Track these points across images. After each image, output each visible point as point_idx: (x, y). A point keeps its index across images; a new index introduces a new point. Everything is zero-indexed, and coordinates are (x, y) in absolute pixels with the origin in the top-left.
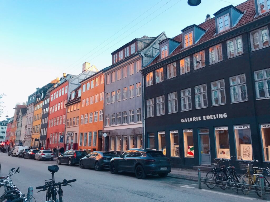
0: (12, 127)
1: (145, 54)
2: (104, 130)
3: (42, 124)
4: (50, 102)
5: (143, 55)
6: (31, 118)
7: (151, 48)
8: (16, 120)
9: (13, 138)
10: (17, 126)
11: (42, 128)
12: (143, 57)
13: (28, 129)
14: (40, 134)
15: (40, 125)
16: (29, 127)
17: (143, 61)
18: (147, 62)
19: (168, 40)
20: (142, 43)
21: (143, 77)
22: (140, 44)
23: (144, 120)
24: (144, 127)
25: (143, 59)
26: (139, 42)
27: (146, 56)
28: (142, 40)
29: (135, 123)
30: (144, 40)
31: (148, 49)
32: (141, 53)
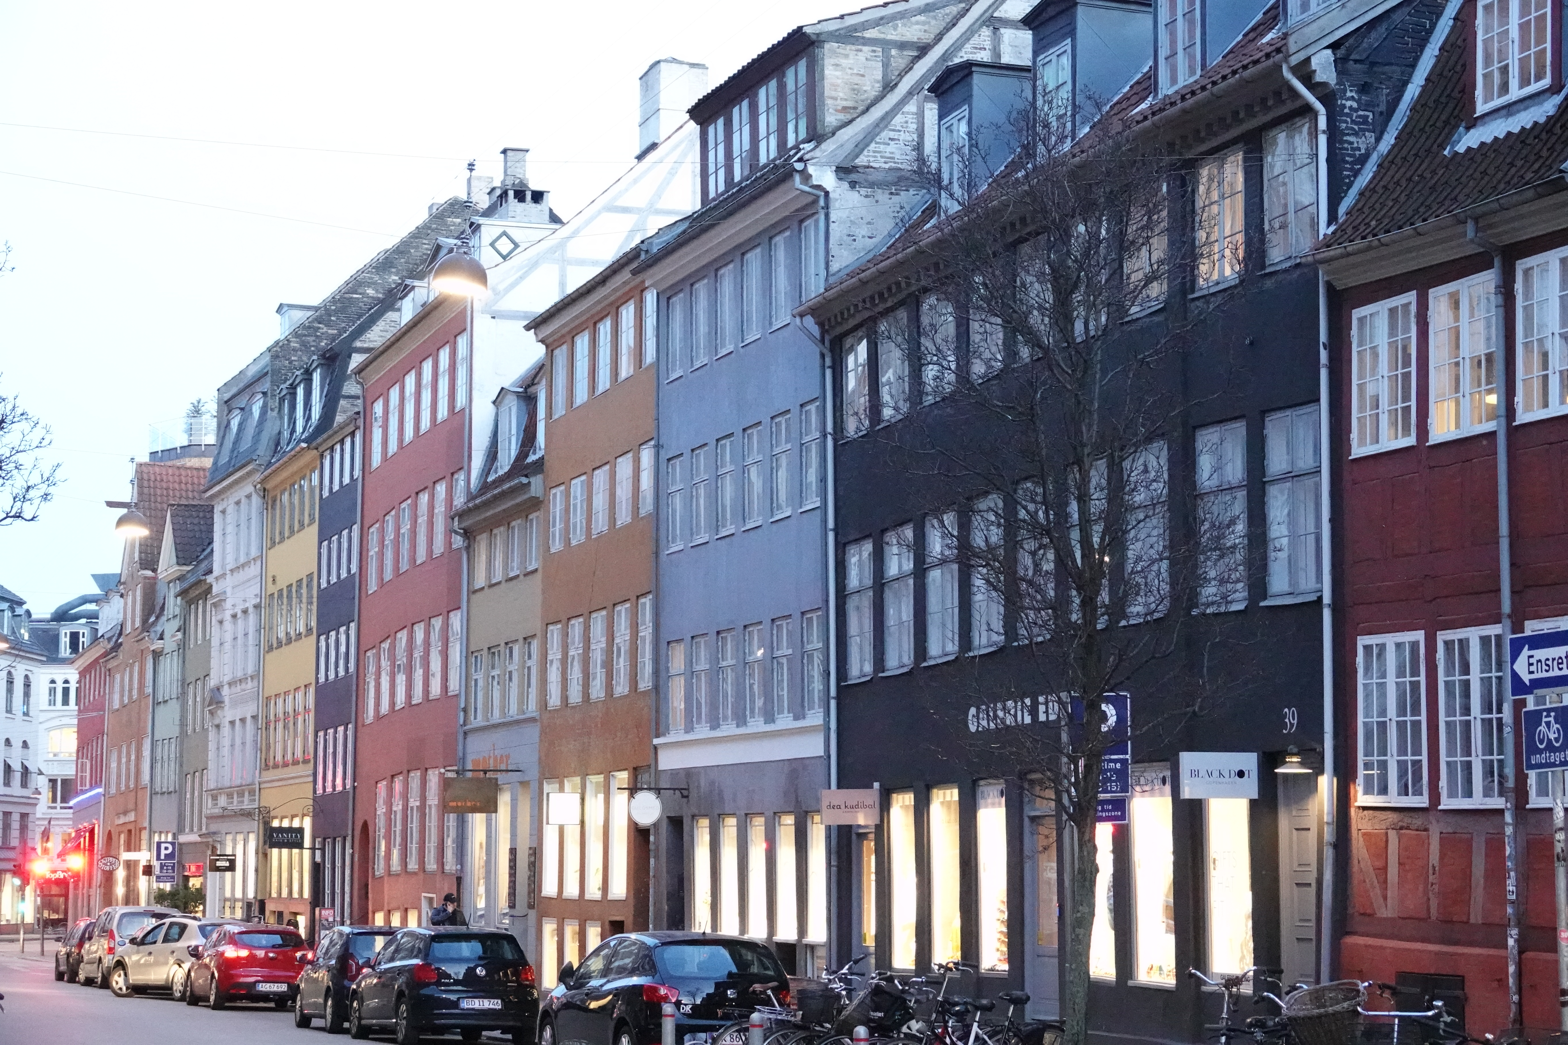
0: (116, 697)
1: (844, 171)
2: (662, 766)
3: (322, 679)
4: (363, 470)
5: (825, 178)
6: (245, 612)
8: (138, 624)
9: (125, 813)
10: (149, 690)
11: (321, 725)
12: (827, 194)
13: (232, 723)
14: (315, 775)
15: (312, 690)
16: (235, 704)
17: (832, 226)
18: (864, 231)
19: (970, 73)
20: (861, 57)
21: (828, 361)
22: (843, 62)
23: (833, 704)
24: (829, 757)
25: (827, 216)
26: (834, 53)
27: (853, 185)
28: (865, 26)
29: (796, 718)
30: (879, 22)
31: (883, 118)
32: (811, 170)
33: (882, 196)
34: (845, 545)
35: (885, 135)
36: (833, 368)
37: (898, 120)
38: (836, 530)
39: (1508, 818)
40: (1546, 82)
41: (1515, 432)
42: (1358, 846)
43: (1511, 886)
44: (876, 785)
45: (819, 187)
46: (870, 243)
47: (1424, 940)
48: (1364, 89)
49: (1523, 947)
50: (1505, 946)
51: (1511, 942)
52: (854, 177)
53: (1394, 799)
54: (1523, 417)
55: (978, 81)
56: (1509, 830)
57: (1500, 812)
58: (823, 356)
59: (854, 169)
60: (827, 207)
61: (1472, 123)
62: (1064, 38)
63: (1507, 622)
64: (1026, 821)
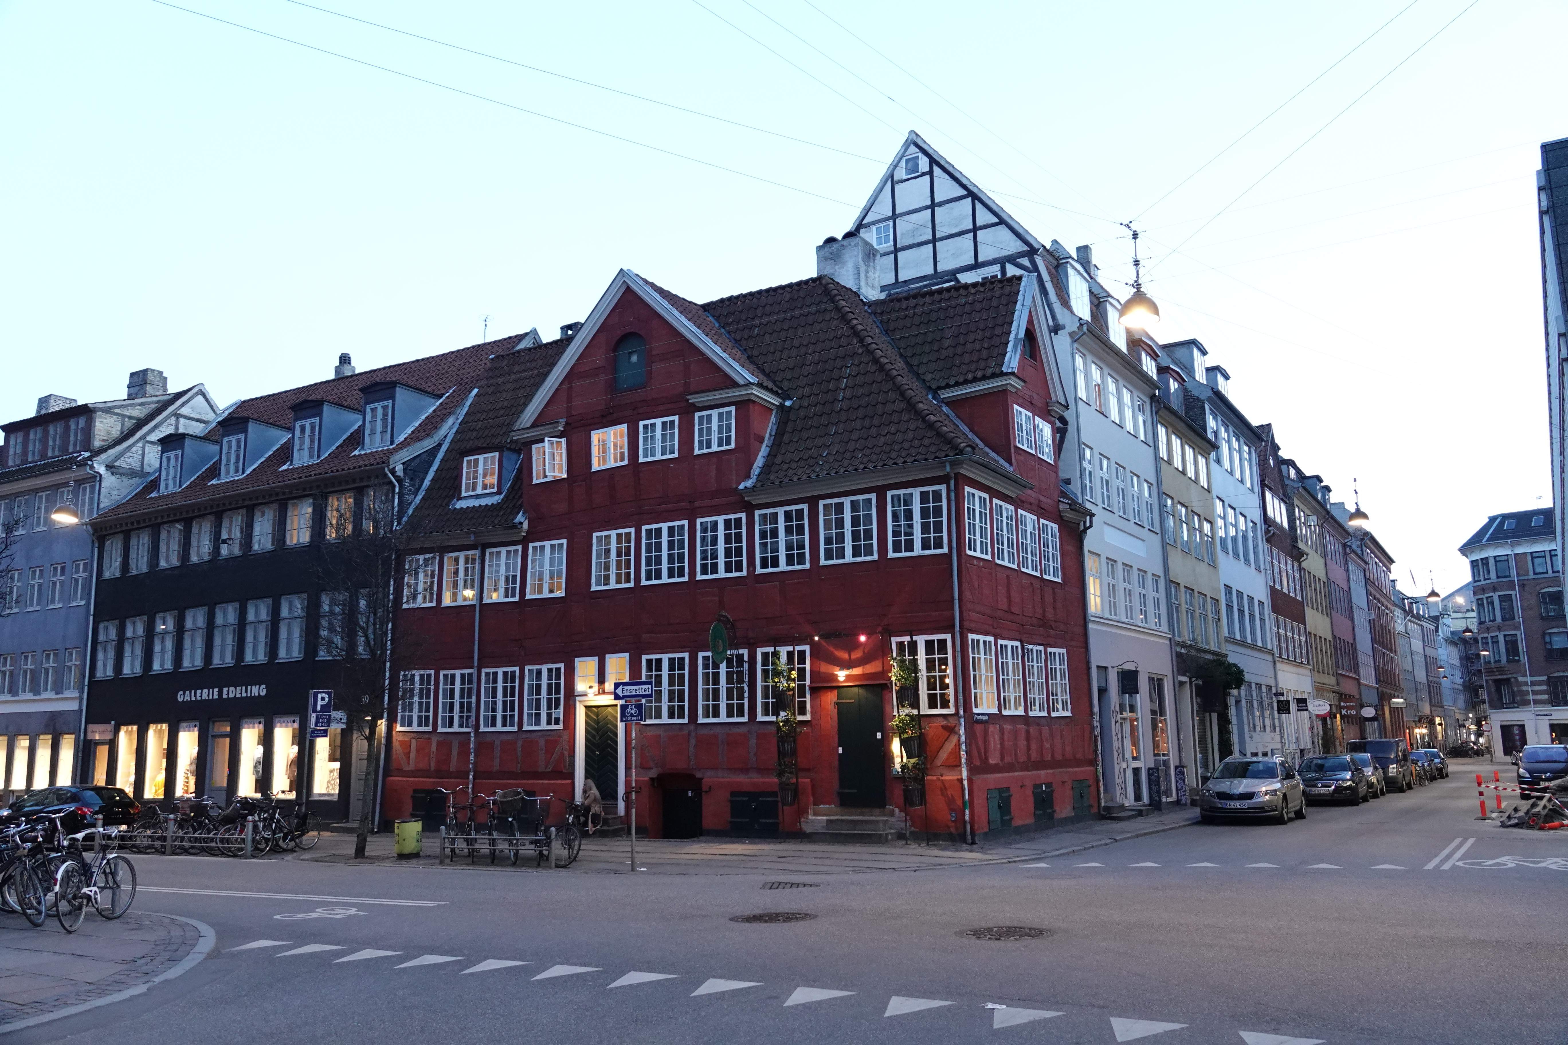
1: (109, 467)
5: (102, 470)
7: (140, 444)
12: (101, 475)
17: (102, 490)
18: (116, 492)
19: (184, 438)
20: (112, 420)
21: (97, 545)
22: (104, 421)
23: (86, 688)
24: (81, 711)
25: (100, 485)
26: (101, 417)
27: (112, 473)
28: (115, 407)
29: (57, 693)
30: (121, 407)
31: (127, 448)
32: (95, 465)
33: (125, 479)
34: (99, 622)
35: (128, 454)
36: (99, 548)
37: (134, 449)
38: (94, 615)
39: (472, 735)
40: (495, 490)
41: (483, 606)
42: (396, 744)
43: (472, 758)
44: (113, 722)
45: (98, 473)
46: (118, 498)
47: (427, 777)
48: (411, 480)
49: (475, 778)
50: (468, 778)
51: (471, 777)
52: (113, 470)
53: (415, 728)
54: (486, 601)
55: (187, 442)
56: (472, 739)
57: (470, 733)
58: (93, 542)
59: (114, 467)
60: (100, 481)
61: (460, 498)
62: (241, 433)
63: (476, 669)
64: (210, 737)
